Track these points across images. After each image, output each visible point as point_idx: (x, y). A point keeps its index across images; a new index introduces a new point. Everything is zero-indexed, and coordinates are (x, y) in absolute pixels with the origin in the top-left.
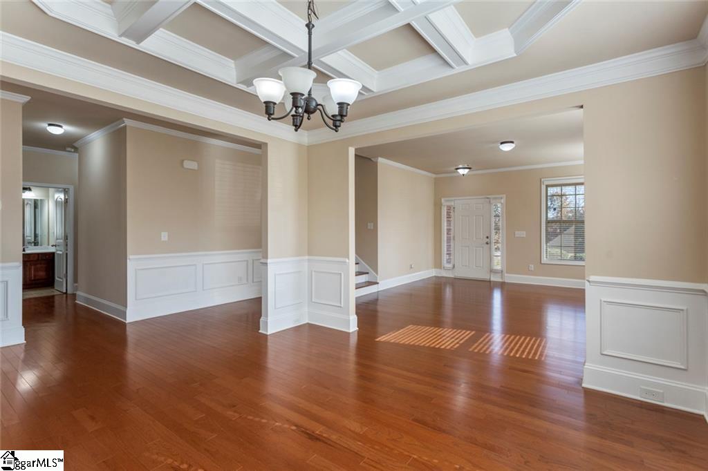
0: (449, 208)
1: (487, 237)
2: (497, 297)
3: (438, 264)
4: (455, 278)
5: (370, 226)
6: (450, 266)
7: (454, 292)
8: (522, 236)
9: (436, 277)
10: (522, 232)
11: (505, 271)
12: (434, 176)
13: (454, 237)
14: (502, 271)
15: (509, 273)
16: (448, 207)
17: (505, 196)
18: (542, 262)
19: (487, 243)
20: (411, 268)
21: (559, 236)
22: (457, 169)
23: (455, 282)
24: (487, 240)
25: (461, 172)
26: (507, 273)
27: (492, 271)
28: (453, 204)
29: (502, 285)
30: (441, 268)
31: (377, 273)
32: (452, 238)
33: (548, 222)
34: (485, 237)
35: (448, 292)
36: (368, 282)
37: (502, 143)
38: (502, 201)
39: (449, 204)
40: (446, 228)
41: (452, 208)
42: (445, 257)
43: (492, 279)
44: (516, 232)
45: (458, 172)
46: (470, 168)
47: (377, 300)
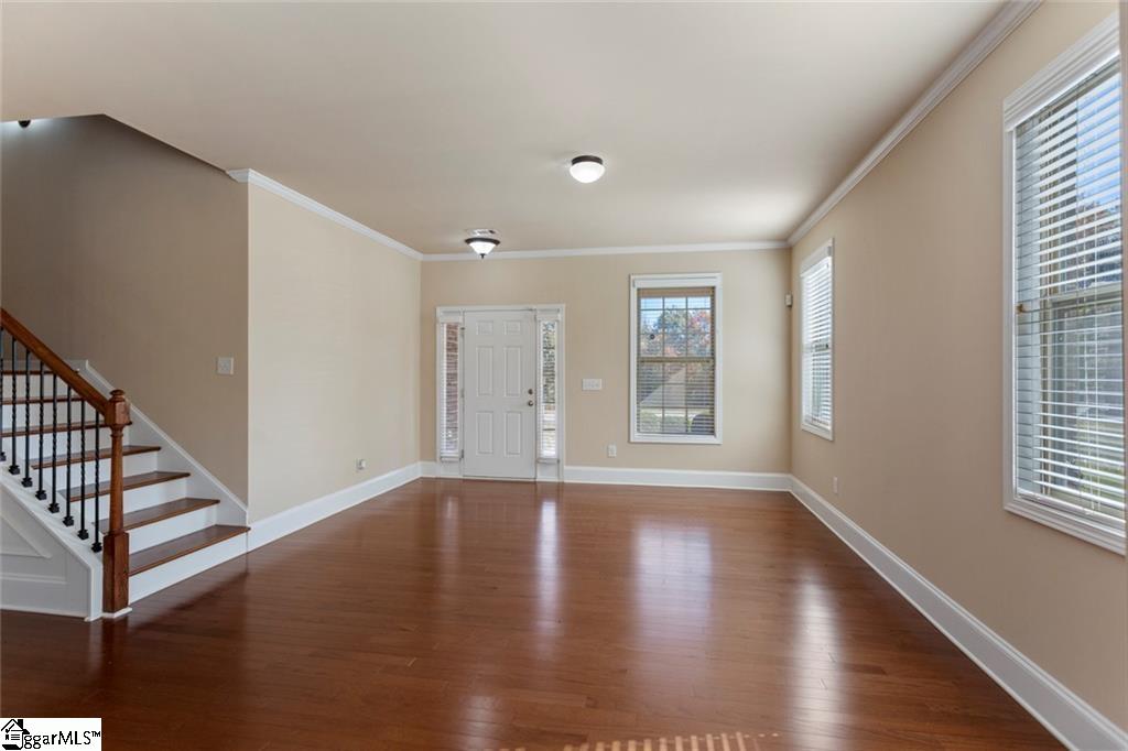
0: (452, 329)
1: (530, 392)
2: (549, 516)
3: (428, 450)
4: (464, 480)
5: (227, 365)
6: (453, 453)
7: (462, 512)
8: (595, 388)
9: (425, 481)
10: (596, 381)
11: (564, 459)
12: (420, 257)
13: (463, 391)
14: (558, 461)
15: (572, 464)
16: (449, 327)
17: (564, 306)
18: (632, 440)
19: (530, 405)
20: (361, 468)
21: (660, 389)
22: (469, 241)
23: (464, 490)
24: (530, 398)
25: (479, 247)
26: (567, 464)
27: (539, 461)
28: (461, 321)
29: (558, 492)
30: (435, 460)
31: (245, 502)
32: (458, 393)
33: (641, 361)
34: (527, 390)
35: (451, 510)
36: (218, 527)
37: (576, 160)
38: (560, 316)
39: (452, 319)
40: (445, 372)
41: (459, 332)
42: (444, 434)
43: (540, 478)
44: (586, 381)
45: (472, 251)
46: (496, 242)
47: (243, 577)
